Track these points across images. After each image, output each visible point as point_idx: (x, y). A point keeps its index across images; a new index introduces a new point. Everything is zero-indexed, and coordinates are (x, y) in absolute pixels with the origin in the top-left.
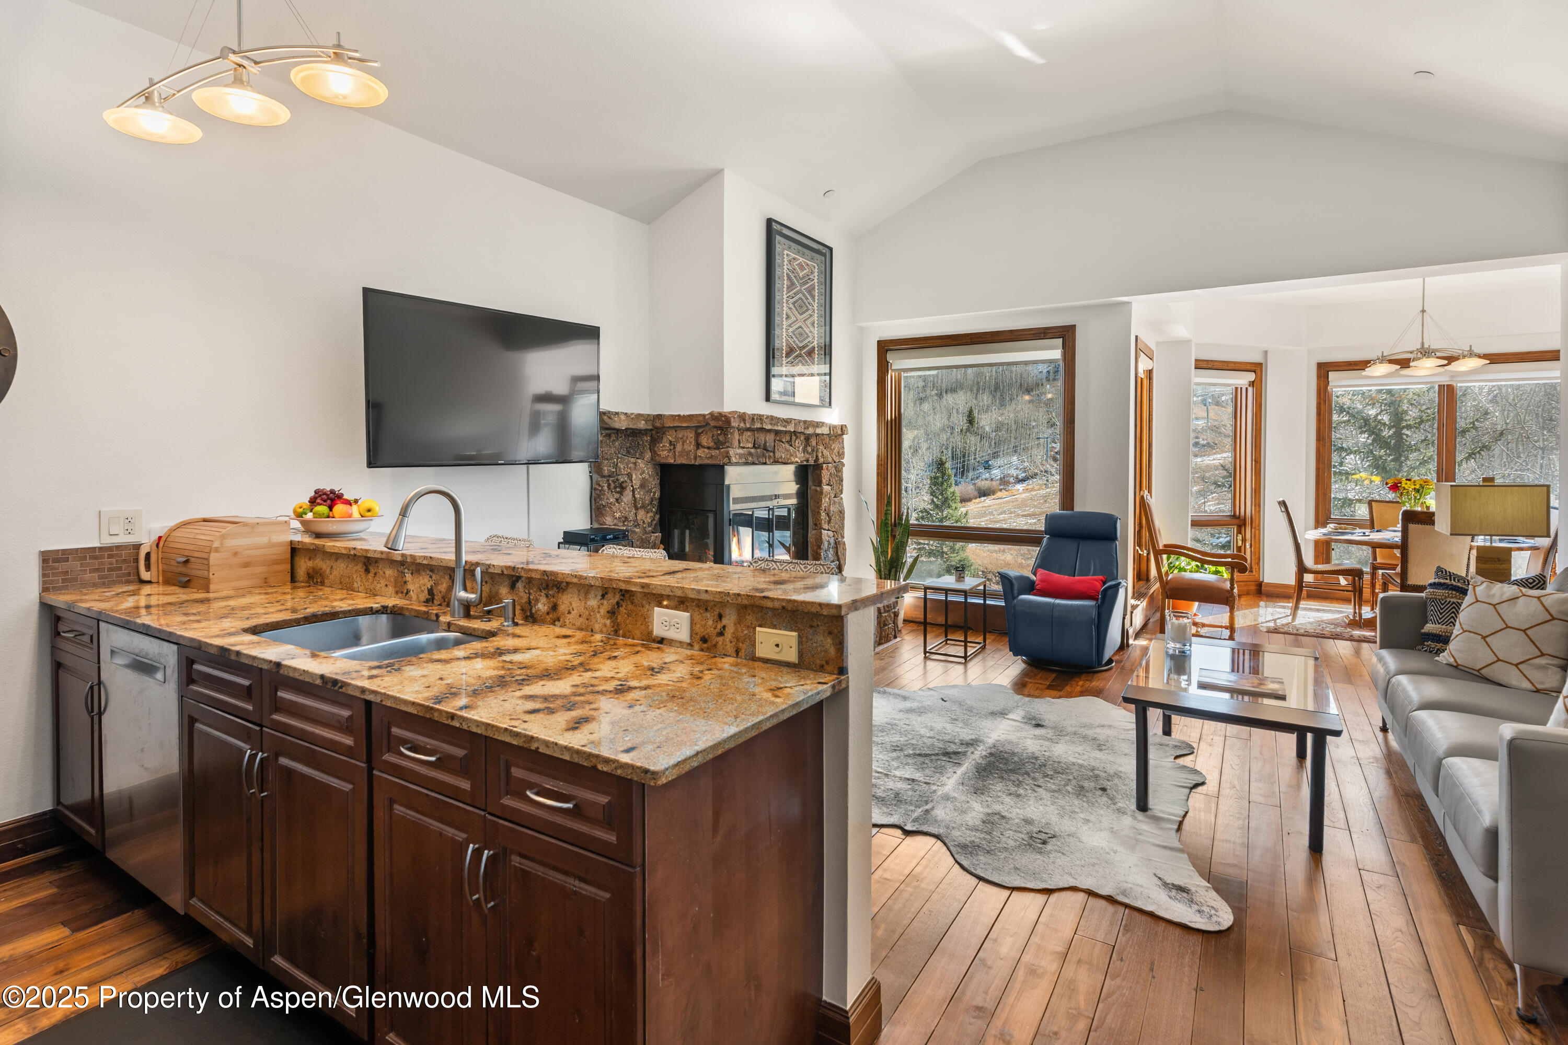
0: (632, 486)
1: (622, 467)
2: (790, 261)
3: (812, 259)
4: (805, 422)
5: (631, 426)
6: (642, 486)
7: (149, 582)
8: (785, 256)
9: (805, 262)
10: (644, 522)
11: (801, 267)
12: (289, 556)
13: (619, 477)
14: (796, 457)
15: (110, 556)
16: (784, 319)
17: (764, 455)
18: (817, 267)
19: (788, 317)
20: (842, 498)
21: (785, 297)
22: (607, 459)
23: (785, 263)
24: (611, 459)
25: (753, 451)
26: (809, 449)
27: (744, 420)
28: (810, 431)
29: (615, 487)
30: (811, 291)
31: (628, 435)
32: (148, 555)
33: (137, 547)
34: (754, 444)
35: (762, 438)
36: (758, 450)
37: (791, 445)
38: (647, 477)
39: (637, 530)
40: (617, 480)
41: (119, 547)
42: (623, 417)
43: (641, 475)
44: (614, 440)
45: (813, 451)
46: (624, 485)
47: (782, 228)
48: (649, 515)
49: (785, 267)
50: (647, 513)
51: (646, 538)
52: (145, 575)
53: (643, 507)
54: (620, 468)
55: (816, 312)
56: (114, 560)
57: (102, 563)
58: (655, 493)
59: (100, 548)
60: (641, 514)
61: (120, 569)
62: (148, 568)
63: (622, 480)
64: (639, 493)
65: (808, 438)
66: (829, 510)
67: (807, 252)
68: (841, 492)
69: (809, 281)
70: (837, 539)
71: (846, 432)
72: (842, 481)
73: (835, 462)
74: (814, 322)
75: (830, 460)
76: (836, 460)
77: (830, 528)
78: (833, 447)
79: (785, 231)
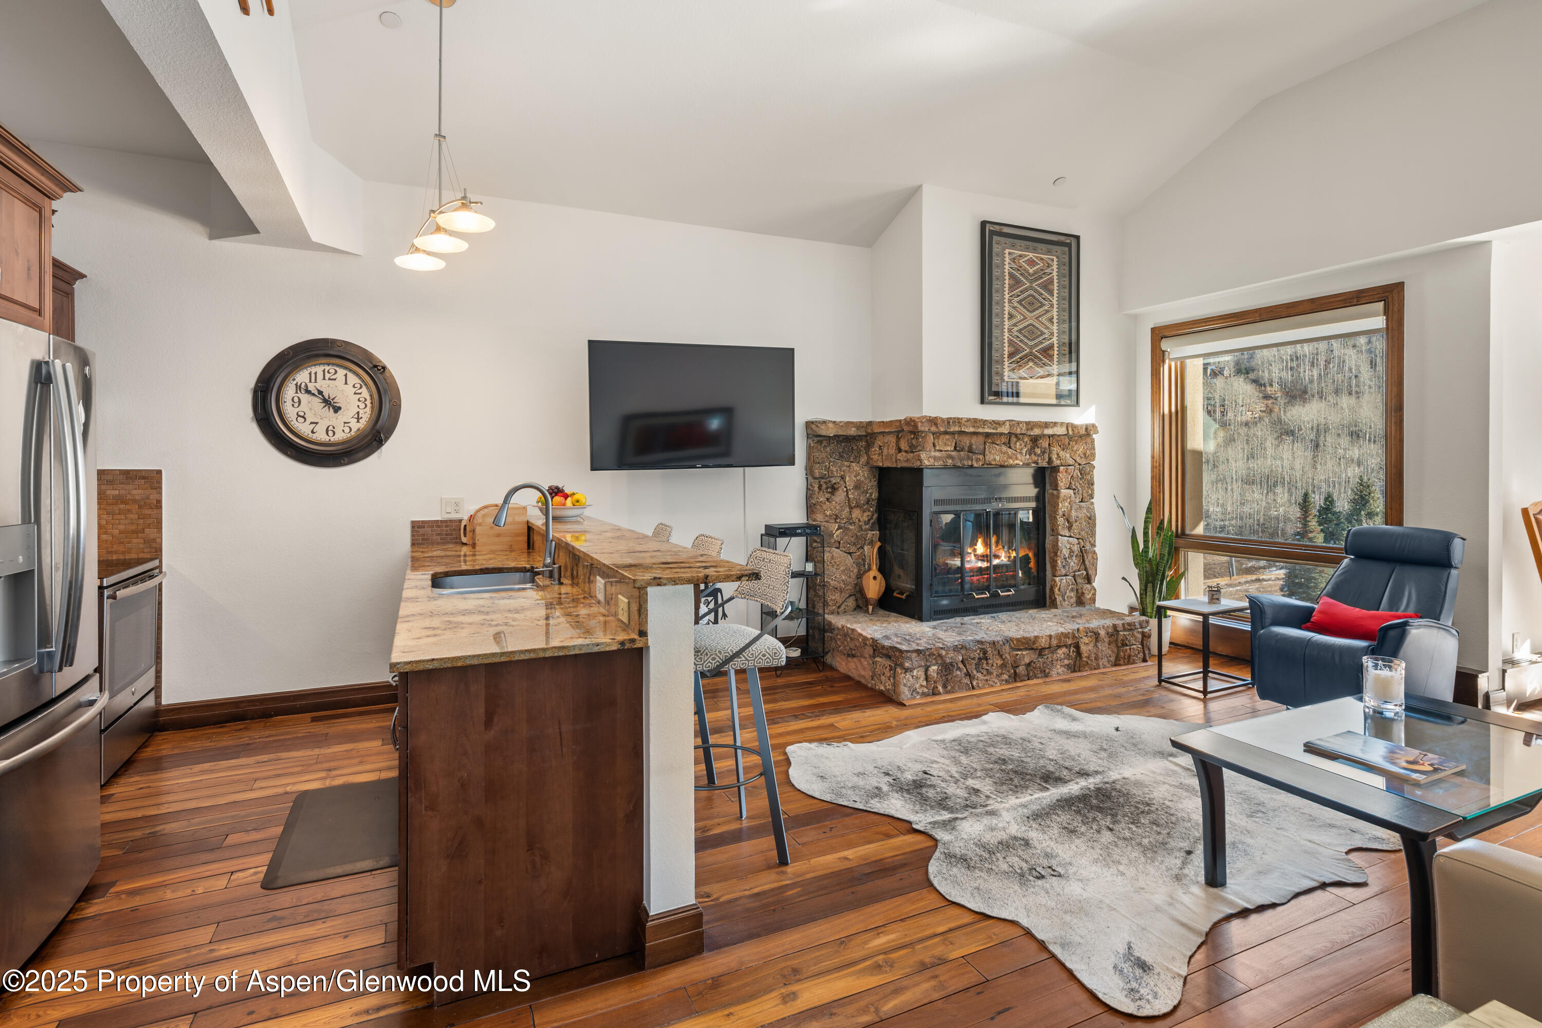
0: (846, 487)
1: (834, 469)
2: (1013, 260)
3: (1049, 252)
4: (1028, 423)
5: (840, 433)
6: (857, 487)
7: (465, 544)
8: (1007, 255)
9: (1037, 257)
10: (859, 520)
11: (1032, 263)
12: (526, 531)
13: (832, 479)
14: (1017, 459)
15: (447, 526)
16: (1006, 319)
17: (969, 458)
18: (1055, 259)
19: (1011, 316)
20: (1092, 503)
21: (1007, 296)
22: (819, 463)
23: (1006, 263)
24: (823, 462)
25: (954, 453)
26: (1038, 451)
28: (1036, 432)
29: (827, 488)
30: (1047, 287)
31: (841, 442)
32: (465, 526)
33: (460, 521)
34: (955, 447)
35: (966, 441)
36: (962, 453)
37: (1010, 447)
38: (863, 479)
39: (851, 527)
40: (830, 481)
41: (451, 521)
42: (831, 425)
43: (855, 477)
44: (825, 446)
45: (1043, 453)
46: (836, 486)
47: (1002, 227)
48: (866, 514)
49: (1007, 267)
50: (864, 512)
51: (861, 535)
52: (464, 540)
53: (857, 506)
54: (832, 471)
55: (1055, 306)
56: (448, 529)
57: (441, 530)
58: (871, 494)
59: (441, 521)
60: (856, 513)
61: (452, 534)
62: (465, 535)
63: (834, 481)
64: (853, 494)
65: (1035, 440)
66: (1069, 515)
67: (1040, 246)
68: (1092, 497)
69: (1043, 276)
70: (1083, 547)
71: (1097, 432)
72: (1092, 484)
73: (1079, 464)
74: (1053, 318)
75: (1071, 462)
76: (1080, 462)
77: (1072, 535)
78: (1075, 448)
79: (1006, 230)
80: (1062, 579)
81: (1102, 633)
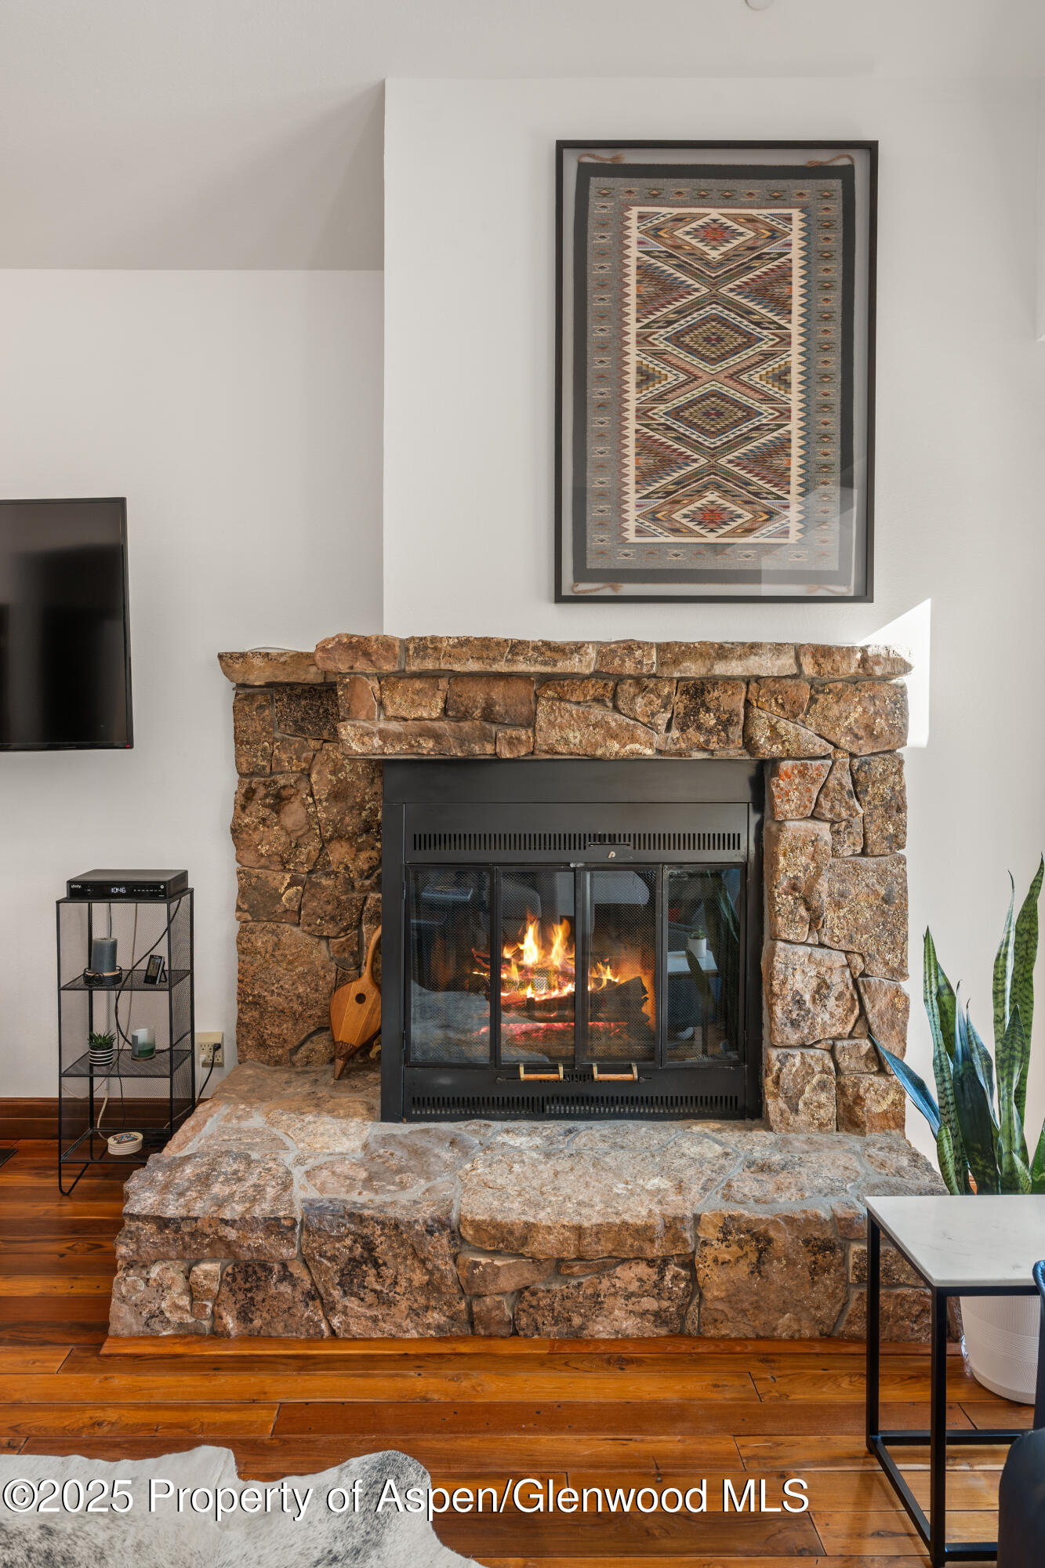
0: (312, 795)
1: (284, 757)
2: (655, 233)
3: (776, 199)
4: (663, 648)
5: (282, 678)
6: (338, 795)
8: (633, 223)
9: (735, 218)
10: (347, 868)
11: (716, 233)
13: (278, 777)
14: (633, 739)
16: (631, 386)
17: (486, 737)
18: (796, 214)
19: (646, 377)
20: (901, 860)
21: (633, 327)
22: (248, 743)
23: (632, 242)
24: (258, 741)
25: (444, 726)
26: (710, 720)
27: (367, 655)
28: (693, 669)
29: (266, 796)
30: (772, 292)
31: (299, 697)
34: (445, 711)
35: (477, 694)
36: (466, 726)
37: (616, 709)
38: (351, 778)
39: (324, 882)
40: (275, 783)
42: (258, 662)
43: (334, 773)
44: (261, 707)
45: (726, 724)
46: (284, 793)
47: (620, 152)
48: (363, 855)
49: (634, 252)
50: (359, 850)
51: (350, 901)
53: (338, 836)
54: (279, 761)
58: (374, 812)
60: (339, 853)
63: (282, 782)
64: (326, 809)
65: (697, 691)
66: (810, 888)
67: (742, 186)
68: (896, 841)
69: (756, 264)
70: (863, 974)
71: (907, 668)
72: (901, 809)
73: (852, 756)
74: (788, 371)
75: (819, 746)
76: (854, 750)
77: (826, 940)
78: (835, 711)
79: (631, 158)
80: (786, 1056)
81: (782, 1239)
